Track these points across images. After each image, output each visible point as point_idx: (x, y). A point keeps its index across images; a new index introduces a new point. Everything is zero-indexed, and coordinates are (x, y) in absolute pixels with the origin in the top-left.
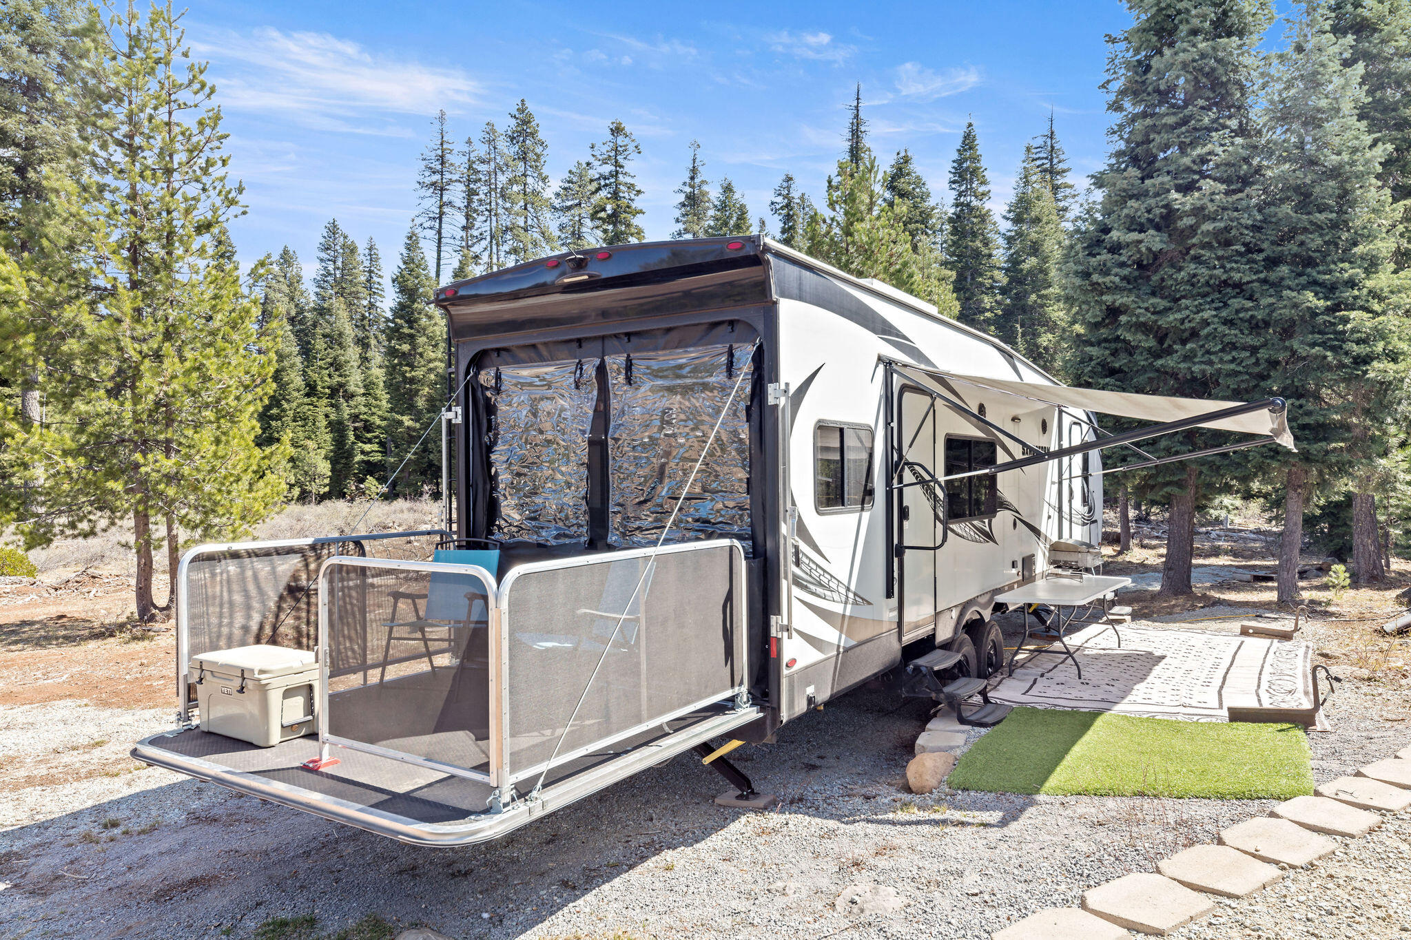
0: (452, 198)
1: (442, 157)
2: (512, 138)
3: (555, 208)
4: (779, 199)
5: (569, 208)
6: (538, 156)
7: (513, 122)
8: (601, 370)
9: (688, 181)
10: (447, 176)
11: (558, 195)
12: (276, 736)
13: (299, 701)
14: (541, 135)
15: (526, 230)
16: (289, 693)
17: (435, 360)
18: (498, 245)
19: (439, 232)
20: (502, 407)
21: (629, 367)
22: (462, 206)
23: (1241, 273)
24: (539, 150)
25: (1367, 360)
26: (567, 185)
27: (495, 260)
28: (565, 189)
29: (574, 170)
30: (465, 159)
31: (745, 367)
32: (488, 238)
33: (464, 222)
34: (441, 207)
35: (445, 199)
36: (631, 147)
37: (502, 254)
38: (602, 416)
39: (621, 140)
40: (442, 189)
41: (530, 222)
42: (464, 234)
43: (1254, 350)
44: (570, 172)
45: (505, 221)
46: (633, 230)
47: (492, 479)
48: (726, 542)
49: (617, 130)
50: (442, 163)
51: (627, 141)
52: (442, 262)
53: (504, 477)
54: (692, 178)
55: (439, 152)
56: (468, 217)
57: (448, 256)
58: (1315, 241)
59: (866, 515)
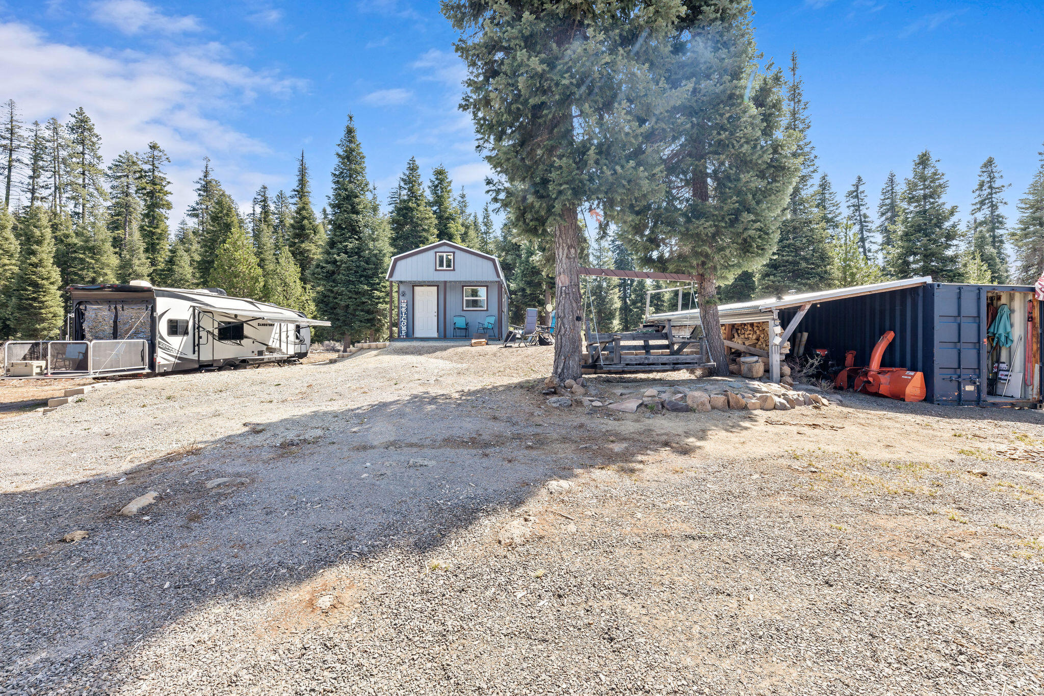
0: (20, 157)
1: (12, 130)
2: (73, 129)
3: (108, 176)
4: (259, 197)
5: (120, 177)
6: (94, 144)
7: (73, 120)
8: (116, 308)
9: (203, 178)
10: (16, 143)
11: (110, 168)
12: (34, 374)
13: (39, 369)
14: (96, 131)
15: (84, 187)
16: (37, 367)
17: (11, 264)
18: (60, 193)
19: (9, 177)
20: (87, 314)
21: (123, 307)
22: (29, 163)
23: (352, 278)
24: (94, 139)
25: (377, 303)
26: (117, 163)
27: (58, 202)
28: (117, 165)
29: (123, 155)
30: (33, 134)
31: (150, 308)
32: (53, 189)
33: (31, 173)
34: (9, 162)
35: (14, 157)
36: (164, 158)
37: (64, 200)
38: (116, 316)
39: (156, 153)
40: (11, 150)
41: (87, 181)
42: (31, 181)
43: (356, 299)
44: (120, 156)
45: (65, 179)
46: (164, 203)
47: (84, 330)
48: (142, 340)
49: (153, 147)
50: (12, 134)
51: (160, 154)
52: (10, 197)
53: (87, 330)
54: (205, 176)
55: (9, 126)
56: (34, 171)
57: (15, 193)
58: (370, 272)
59: (185, 338)
